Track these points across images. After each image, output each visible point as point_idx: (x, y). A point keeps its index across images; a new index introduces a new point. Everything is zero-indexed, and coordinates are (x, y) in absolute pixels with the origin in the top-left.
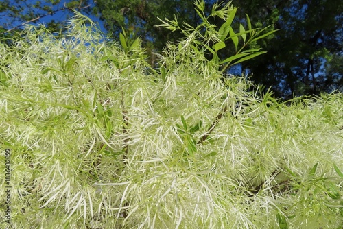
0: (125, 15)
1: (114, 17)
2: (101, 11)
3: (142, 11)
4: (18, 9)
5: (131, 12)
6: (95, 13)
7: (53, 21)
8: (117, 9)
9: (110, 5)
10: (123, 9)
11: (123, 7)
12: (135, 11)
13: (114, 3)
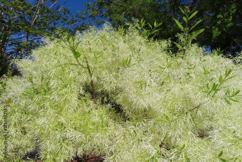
0: (125, 17)
1: (118, 19)
2: (110, 15)
3: (137, 13)
4: (66, 18)
5: (129, 14)
6: (106, 16)
7: (84, 23)
8: (120, 13)
9: (116, 10)
10: (124, 13)
11: (124, 11)
12: (132, 13)
13: (118, 9)
